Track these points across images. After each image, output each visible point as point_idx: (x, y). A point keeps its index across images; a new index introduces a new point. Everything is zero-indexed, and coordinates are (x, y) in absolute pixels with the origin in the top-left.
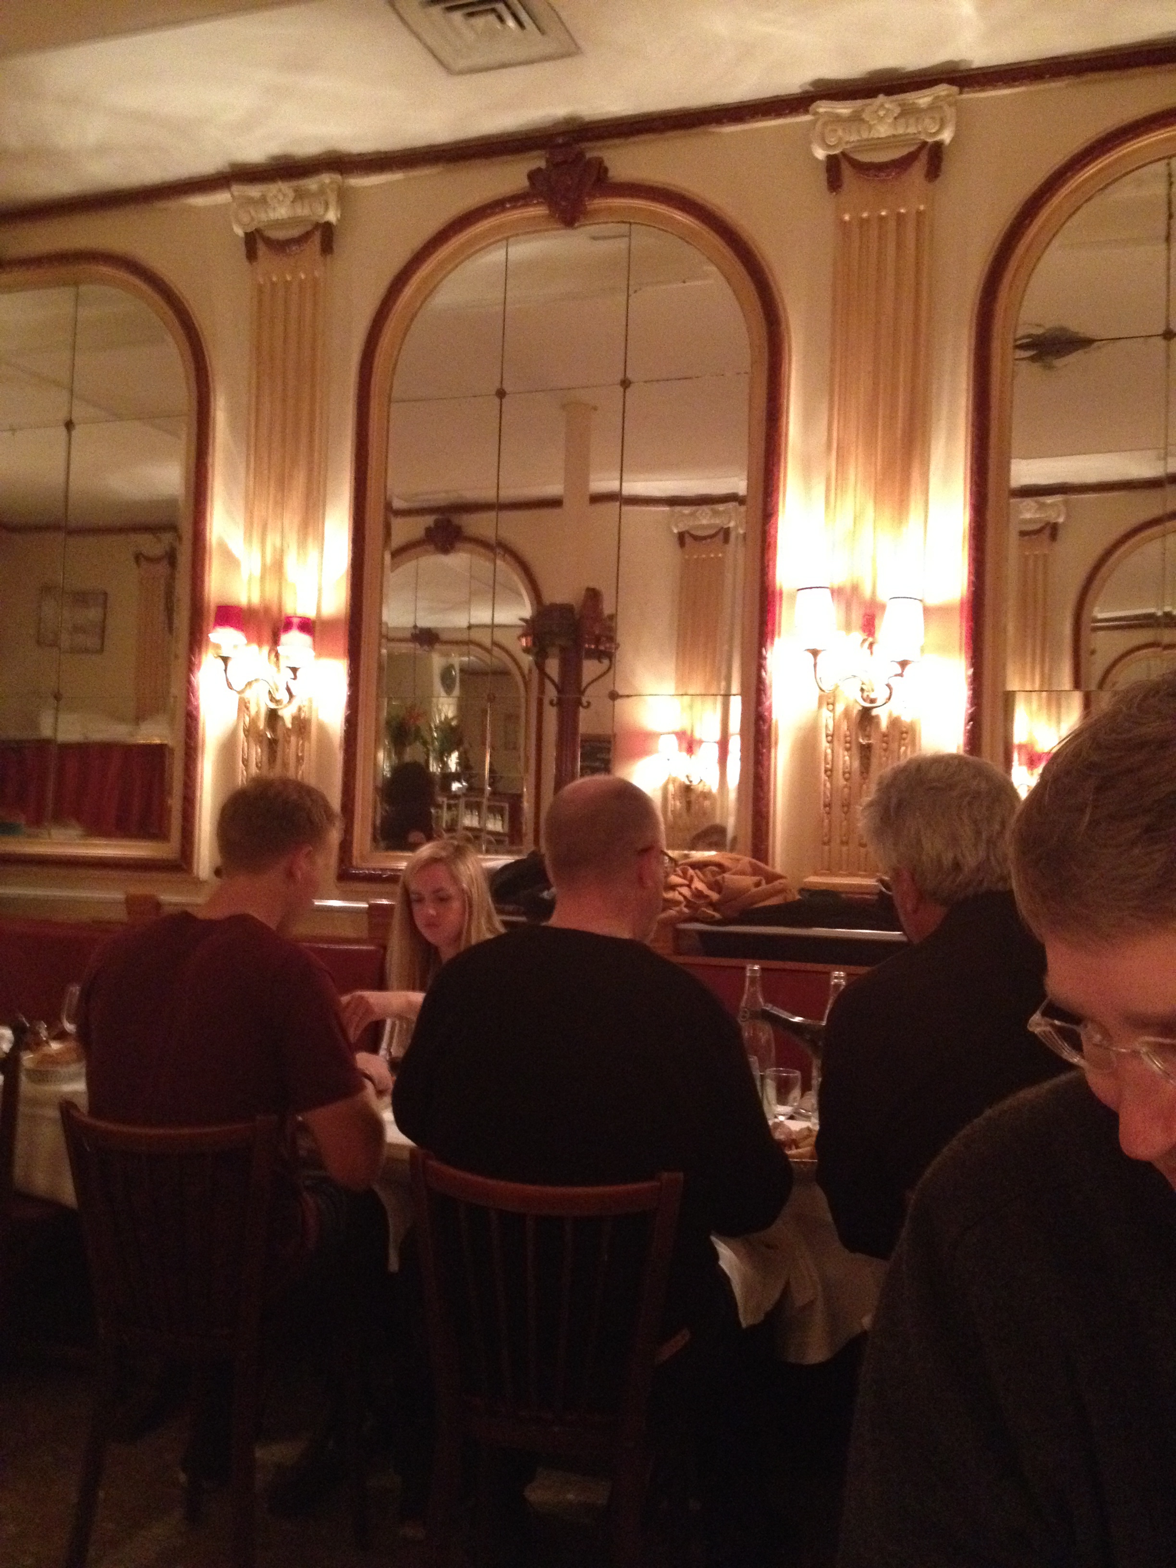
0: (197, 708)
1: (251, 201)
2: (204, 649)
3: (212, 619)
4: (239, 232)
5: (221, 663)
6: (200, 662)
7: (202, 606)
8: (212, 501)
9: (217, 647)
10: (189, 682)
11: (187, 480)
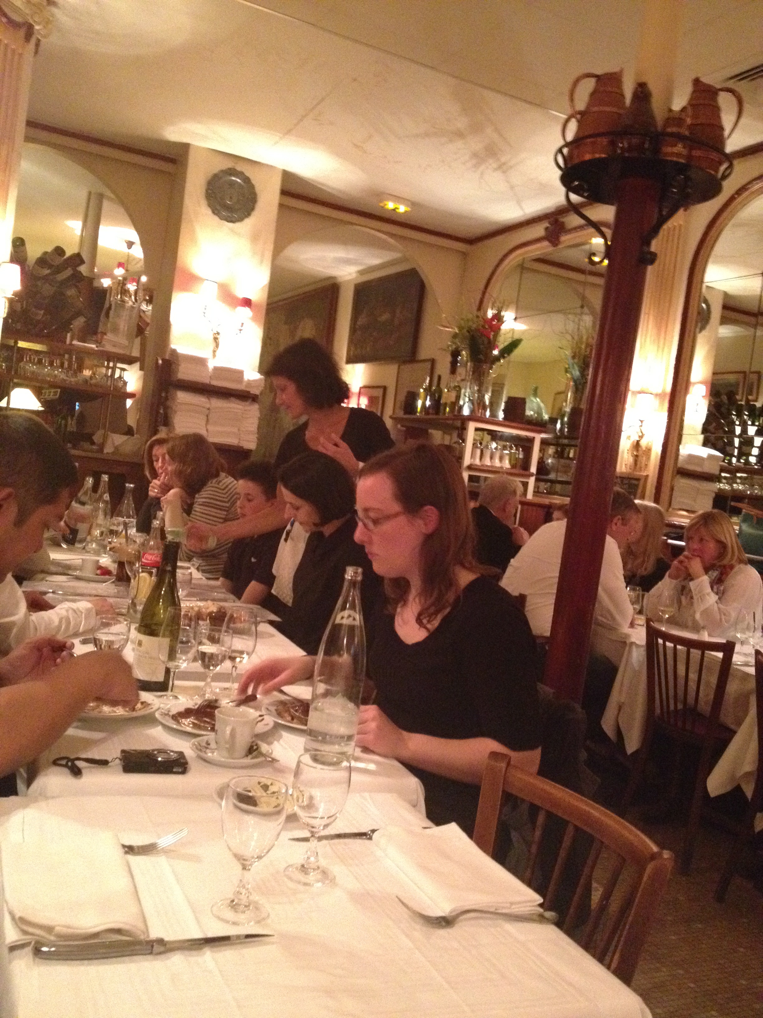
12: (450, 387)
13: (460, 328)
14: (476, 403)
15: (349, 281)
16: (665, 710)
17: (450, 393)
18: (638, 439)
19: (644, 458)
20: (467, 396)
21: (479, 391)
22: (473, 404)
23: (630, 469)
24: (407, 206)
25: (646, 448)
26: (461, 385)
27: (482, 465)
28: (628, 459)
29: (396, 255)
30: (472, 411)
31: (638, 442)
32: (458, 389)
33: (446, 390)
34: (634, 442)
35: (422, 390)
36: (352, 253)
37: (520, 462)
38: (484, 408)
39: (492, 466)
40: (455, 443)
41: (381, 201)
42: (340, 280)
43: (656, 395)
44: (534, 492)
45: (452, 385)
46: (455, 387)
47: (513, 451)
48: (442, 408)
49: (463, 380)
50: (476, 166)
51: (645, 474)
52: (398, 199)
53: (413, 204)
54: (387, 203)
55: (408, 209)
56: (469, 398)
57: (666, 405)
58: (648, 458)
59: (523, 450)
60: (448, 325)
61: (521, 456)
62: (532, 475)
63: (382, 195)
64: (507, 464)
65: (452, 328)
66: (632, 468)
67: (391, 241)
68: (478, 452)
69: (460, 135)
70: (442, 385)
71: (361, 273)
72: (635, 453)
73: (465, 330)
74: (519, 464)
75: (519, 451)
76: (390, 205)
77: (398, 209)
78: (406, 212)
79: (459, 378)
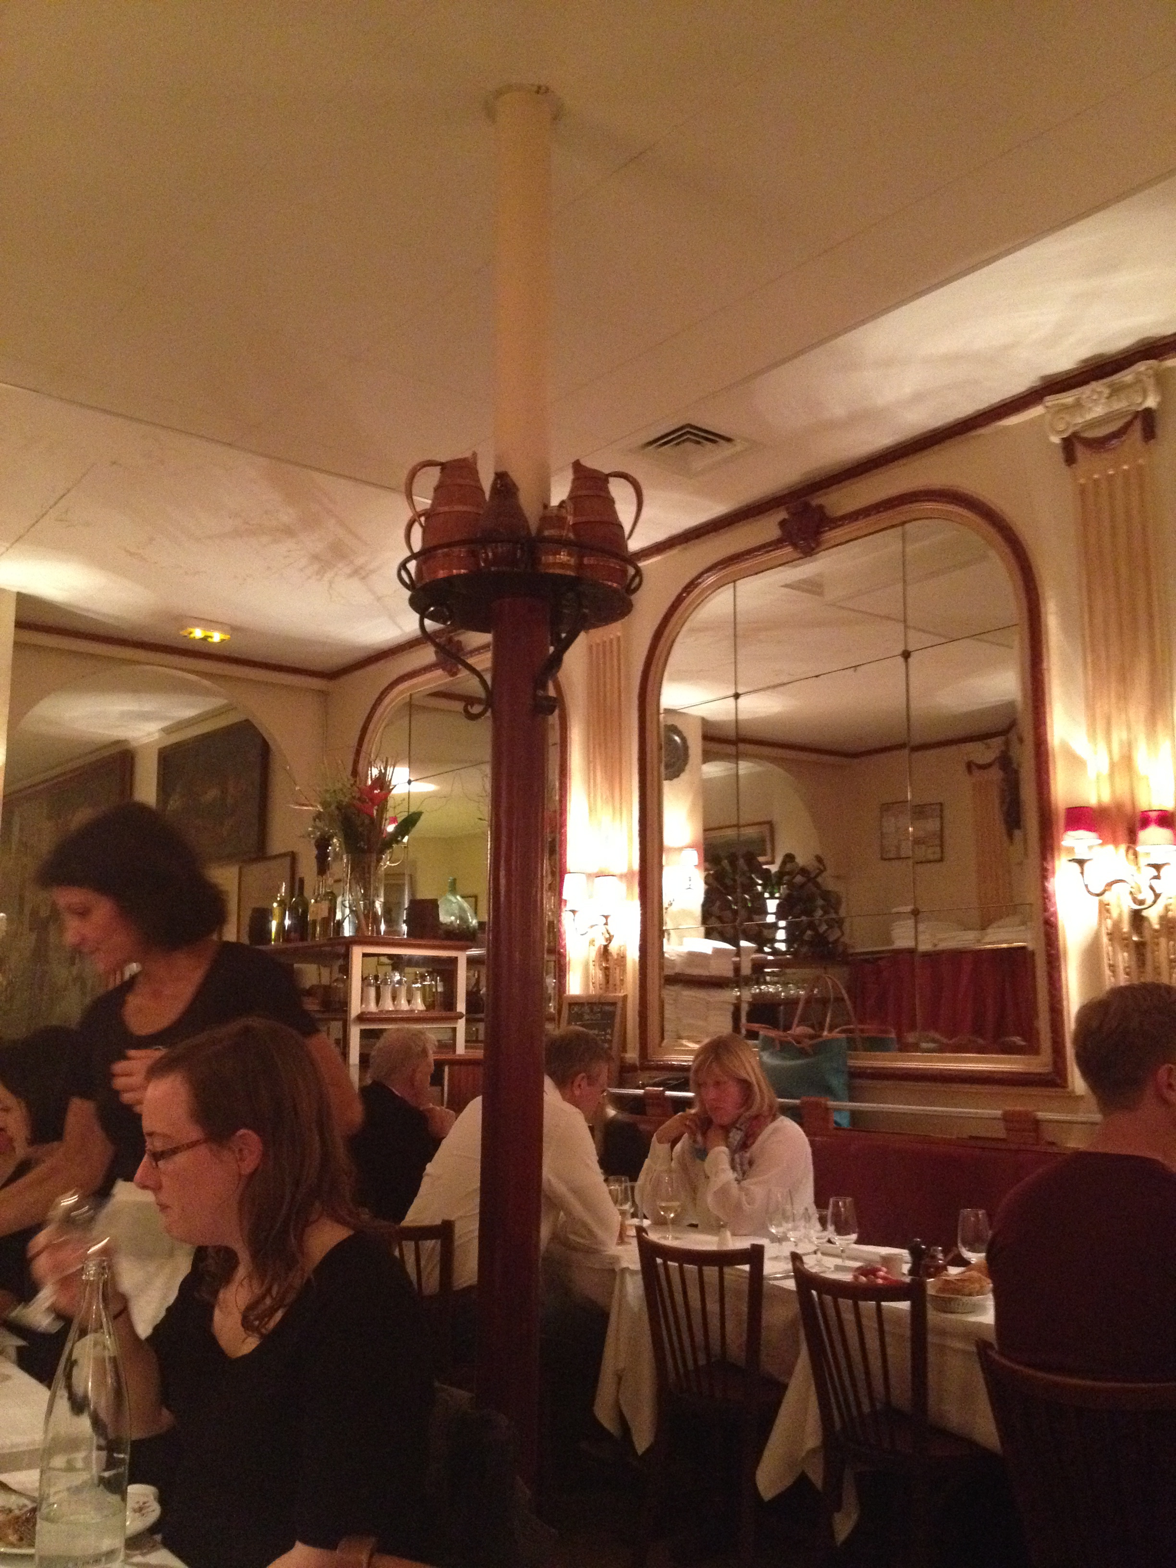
0: (1055, 914)
1: (1066, 408)
2: (1056, 854)
3: (1062, 821)
4: (1056, 439)
5: (1076, 866)
6: (1054, 868)
7: (1050, 811)
8: (1051, 704)
9: (1070, 850)
10: (1044, 890)
11: (1024, 683)
12: (319, 895)
13: (325, 804)
14: (362, 917)
15: (147, 746)
16: (682, 1371)
17: (319, 904)
18: (606, 943)
19: (618, 971)
20: (347, 905)
21: (365, 896)
22: (358, 917)
23: (601, 989)
24: (223, 631)
25: (618, 954)
26: (335, 892)
27: (381, 1011)
28: (596, 973)
29: (217, 702)
30: (358, 929)
31: (606, 947)
32: (332, 898)
33: (313, 901)
34: (600, 948)
35: (275, 905)
36: (148, 704)
37: (439, 999)
38: (376, 921)
39: (396, 1011)
40: (337, 980)
41: (183, 628)
42: (134, 744)
43: (621, 876)
44: (466, 1041)
45: (322, 891)
46: (327, 894)
47: (426, 983)
48: (310, 927)
49: (337, 881)
50: (320, 573)
51: (621, 994)
52: (210, 623)
53: (234, 629)
54: (192, 630)
55: (227, 637)
56: (350, 907)
57: (636, 890)
58: (624, 971)
59: (441, 981)
60: (308, 803)
61: (440, 989)
62: (460, 1016)
63: (184, 620)
64: (419, 1005)
65: (312, 806)
66: (604, 987)
67: (206, 683)
68: (372, 992)
69: (289, 532)
70: (307, 893)
71: (167, 731)
72: (604, 965)
73: (333, 807)
74: (438, 1003)
75: (436, 982)
76: (198, 633)
77: (211, 637)
78: (223, 640)
79: (330, 881)
